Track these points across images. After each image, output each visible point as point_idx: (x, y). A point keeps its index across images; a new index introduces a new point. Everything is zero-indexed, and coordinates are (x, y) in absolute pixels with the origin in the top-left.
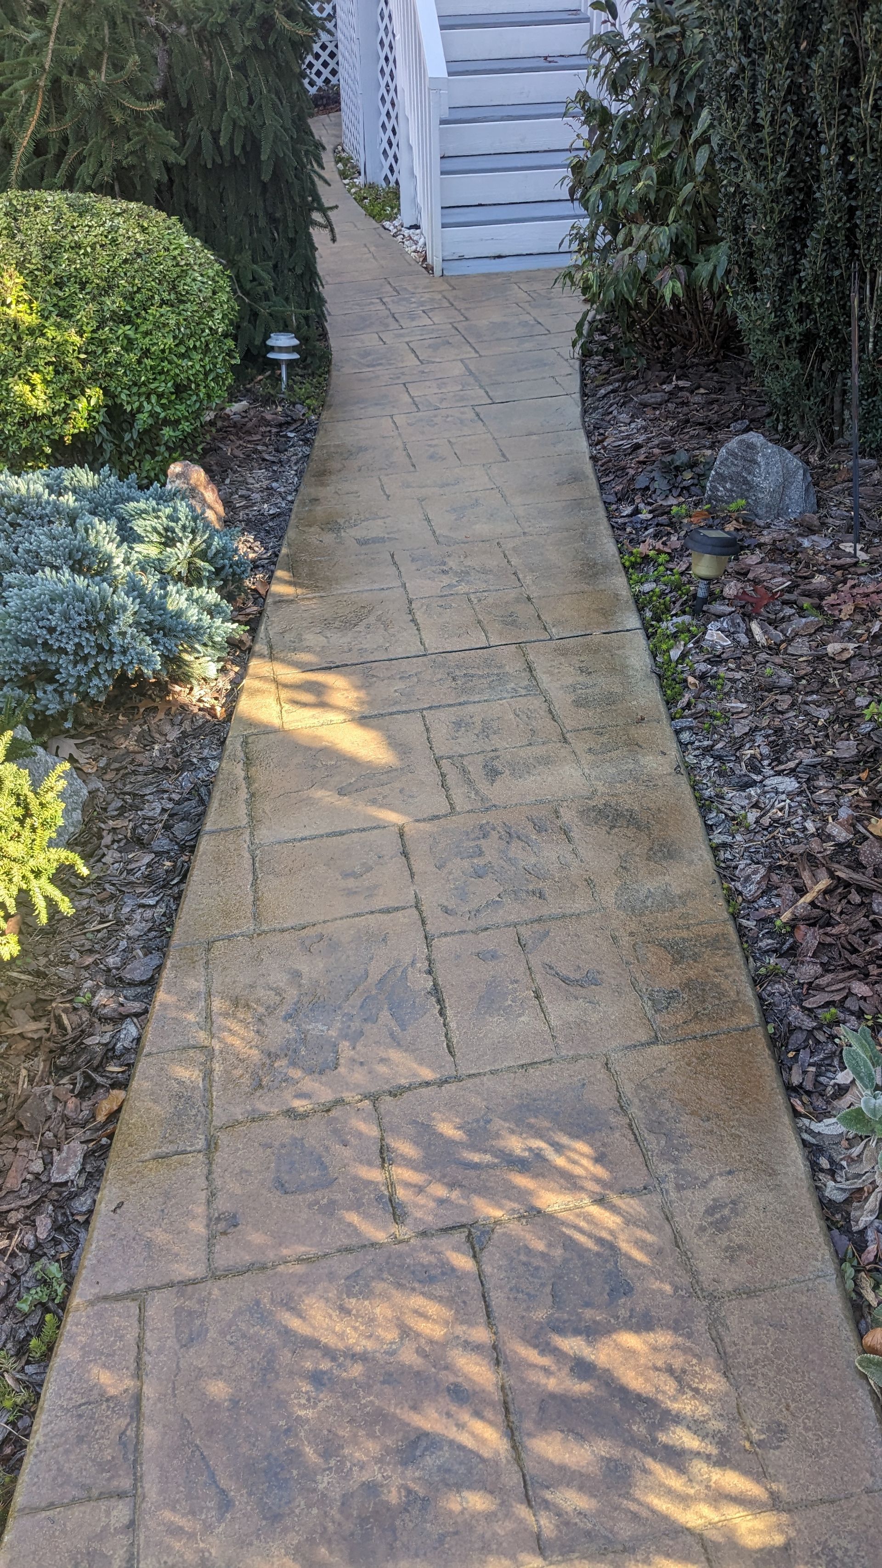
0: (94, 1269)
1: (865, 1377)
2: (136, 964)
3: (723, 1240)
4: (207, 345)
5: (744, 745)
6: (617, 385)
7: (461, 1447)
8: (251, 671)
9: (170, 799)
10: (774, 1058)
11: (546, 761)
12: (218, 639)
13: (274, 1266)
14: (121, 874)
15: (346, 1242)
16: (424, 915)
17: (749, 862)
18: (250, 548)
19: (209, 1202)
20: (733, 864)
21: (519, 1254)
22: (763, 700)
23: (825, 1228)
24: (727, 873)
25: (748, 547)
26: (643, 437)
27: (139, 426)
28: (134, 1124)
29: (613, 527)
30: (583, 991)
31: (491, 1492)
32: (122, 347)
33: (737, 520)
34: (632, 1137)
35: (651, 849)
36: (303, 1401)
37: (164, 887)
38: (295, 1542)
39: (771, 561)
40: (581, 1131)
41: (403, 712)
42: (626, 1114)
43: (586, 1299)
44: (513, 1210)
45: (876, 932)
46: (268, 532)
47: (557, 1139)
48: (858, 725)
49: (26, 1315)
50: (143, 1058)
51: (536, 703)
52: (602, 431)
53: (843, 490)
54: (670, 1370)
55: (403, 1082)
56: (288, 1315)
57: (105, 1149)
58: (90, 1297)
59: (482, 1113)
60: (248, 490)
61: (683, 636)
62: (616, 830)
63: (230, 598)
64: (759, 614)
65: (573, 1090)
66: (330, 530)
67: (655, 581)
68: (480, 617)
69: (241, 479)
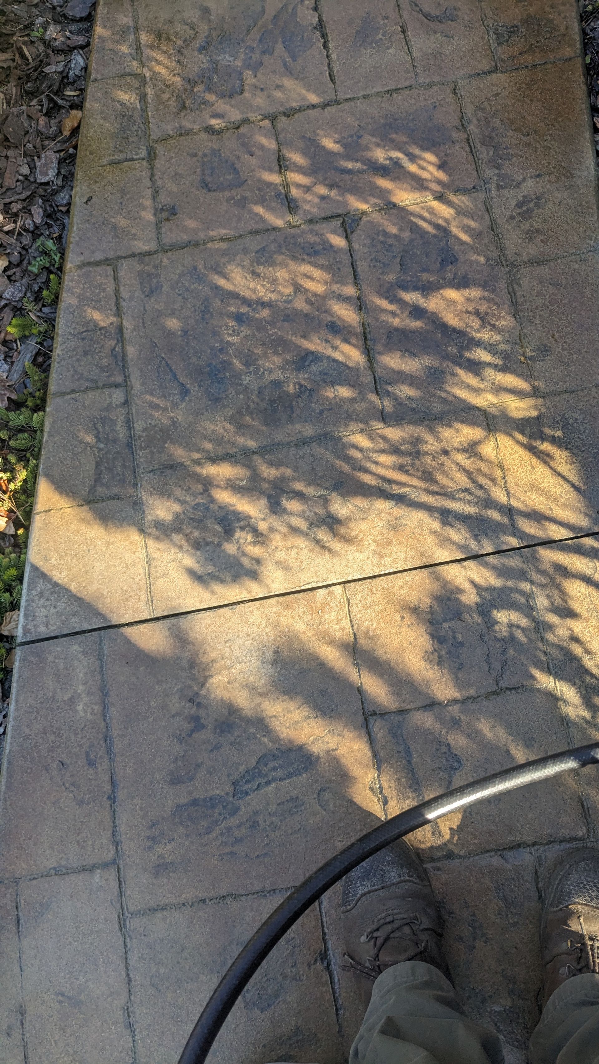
0: (77, 244)
3: (526, 226)
7: (335, 361)
10: (586, 84)
13: (205, 243)
15: (255, 227)
19: (154, 198)
21: (378, 236)
28: (91, 137)
30: (441, 27)
31: (353, 386)
34: (468, 149)
38: (230, 413)
40: (429, 144)
42: (466, 131)
43: (424, 266)
44: (376, 204)
47: (411, 151)
49: (37, 275)
50: (91, 84)
54: (477, 313)
55: (295, 105)
56: (216, 277)
57: (73, 157)
58: (79, 263)
59: (356, 130)
65: (427, 111)
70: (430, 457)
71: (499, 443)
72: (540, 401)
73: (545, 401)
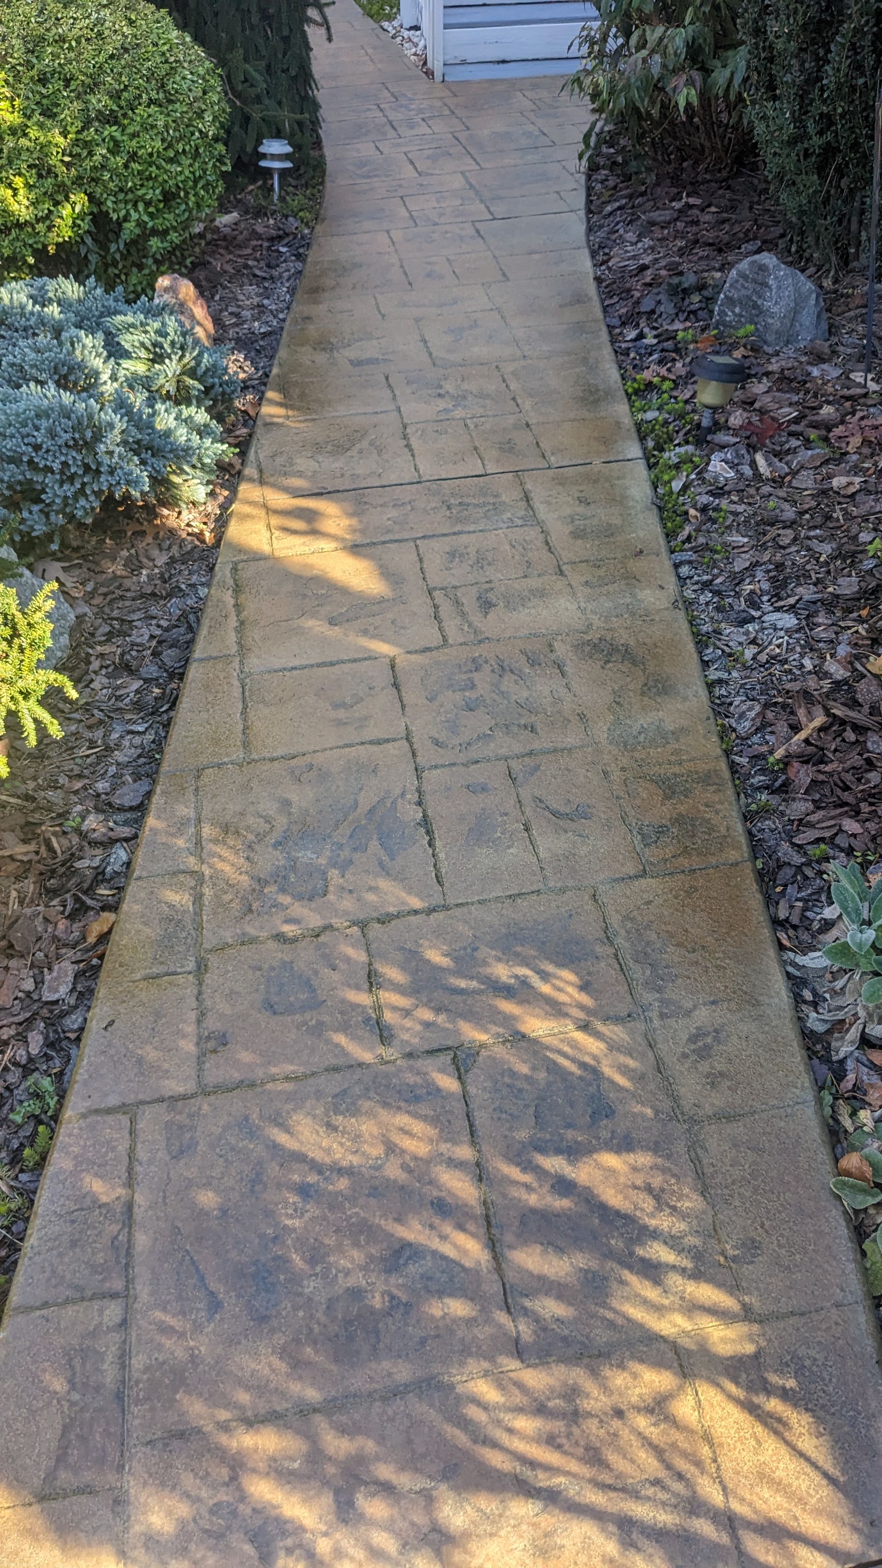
0: (85, 1083)
1: (839, 1198)
2: (125, 789)
3: (704, 1067)
4: (197, 149)
5: (743, 580)
6: (624, 201)
7: (444, 1258)
8: (240, 495)
9: (159, 626)
10: (762, 892)
11: (541, 594)
12: (207, 461)
13: (262, 1084)
14: (110, 699)
15: (334, 1062)
16: (415, 746)
17: (744, 698)
18: (240, 367)
19: (199, 1022)
20: (728, 700)
21: (503, 1077)
22: (764, 535)
23: (806, 1057)
24: (721, 710)
25: (755, 375)
26: (650, 258)
27: (126, 236)
28: (125, 945)
29: (616, 352)
30: (573, 825)
31: (472, 1299)
32: (108, 149)
33: (745, 346)
34: (617, 967)
35: (646, 685)
36: (290, 1211)
37: (153, 714)
38: (282, 1341)
39: (778, 390)
40: (566, 960)
41: (396, 541)
42: (612, 944)
43: (569, 1120)
44: (498, 1035)
45: (870, 771)
46: (258, 351)
47: (543, 967)
48: (861, 561)
49: (20, 1127)
50: (133, 882)
51: (533, 533)
52: (607, 250)
53: (856, 317)
54: (649, 1189)
55: (391, 910)
56: (275, 1131)
57: (96, 969)
58: (83, 1110)
59: (470, 941)
60: (239, 306)
61: (685, 467)
62: (611, 665)
63: (220, 419)
64: (764, 445)
65: (560, 921)
66: (324, 349)
67: (658, 409)
68: (477, 444)
69: (231, 295)
70: (596, 1421)
71: (702, 1398)
72: (756, 1328)
73: (763, 1328)
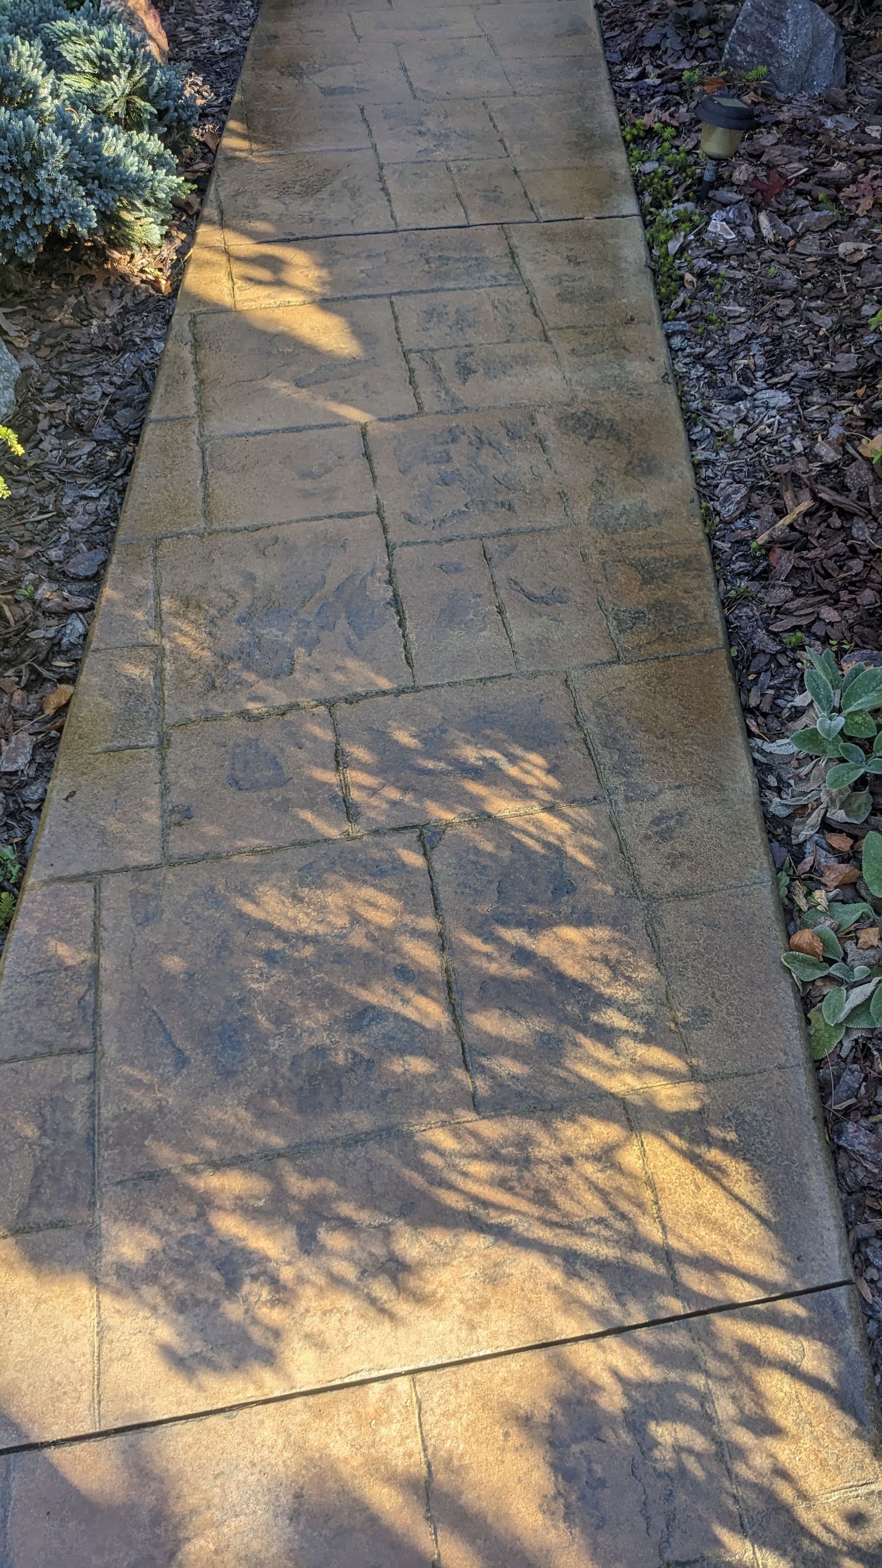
0: (47, 852)
1: (789, 971)
2: (79, 558)
3: (666, 848)
5: (738, 354)
7: (405, 1019)
8: (198, 239)
9: (112, 383)
10: (734, 680)
11: (525, 361)
12: (161, 195)
13: (228, 857)
14: (60, 462)
15: (300, 837)
16: (386, 521)
17: (730, 480)
18: (198, 92)
19: (162, 796)
20: (714, 482)
21: (468, 854)
22: (763, 304)
23: (766, 840)
24: (706, 492)
25: (764, 125)
28: (83, 718)
29: (615, 92)
30: (548, 609)
31: (432, 1058)
33: (756, 90)
34: (586, 751)
35: (630, 463)
36: (256, 976)
37: (107, 478)
38: (248, 1094)
39: (789, 142)
40: (534, 744)
41: (369, 296)
42: (581, 729)
43: (531, 896)
44: (465, 814)
45: (852, 558)
46: (218, 74)
47: (511, 750)
48: (862, 337)
50: (90, 654)
51: (517, 294)
53: (877, 63)
54: (606, 961)
55: (359, 690)
56: (241, 901)
57: (56, 741)
58: (45, 878)
59: (439, 722)
60: (197, 21)
61: (683, 226)
62: (594, 441)
63: (176, 151)
64: (769, 204)
65: (531, 705)
66: (291, 74)
67: (658, 160)
68: (460, 190)
69: (187, 8)
70: (546, 1167)
71: (647, 1148)
72: (701, 1087)
73: (708, 1087)
